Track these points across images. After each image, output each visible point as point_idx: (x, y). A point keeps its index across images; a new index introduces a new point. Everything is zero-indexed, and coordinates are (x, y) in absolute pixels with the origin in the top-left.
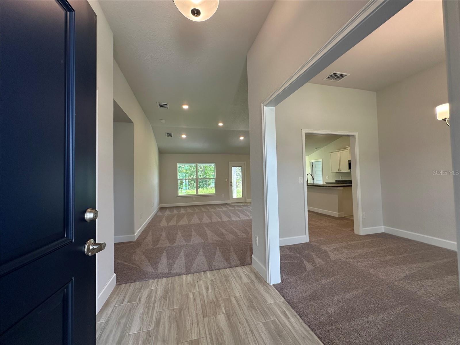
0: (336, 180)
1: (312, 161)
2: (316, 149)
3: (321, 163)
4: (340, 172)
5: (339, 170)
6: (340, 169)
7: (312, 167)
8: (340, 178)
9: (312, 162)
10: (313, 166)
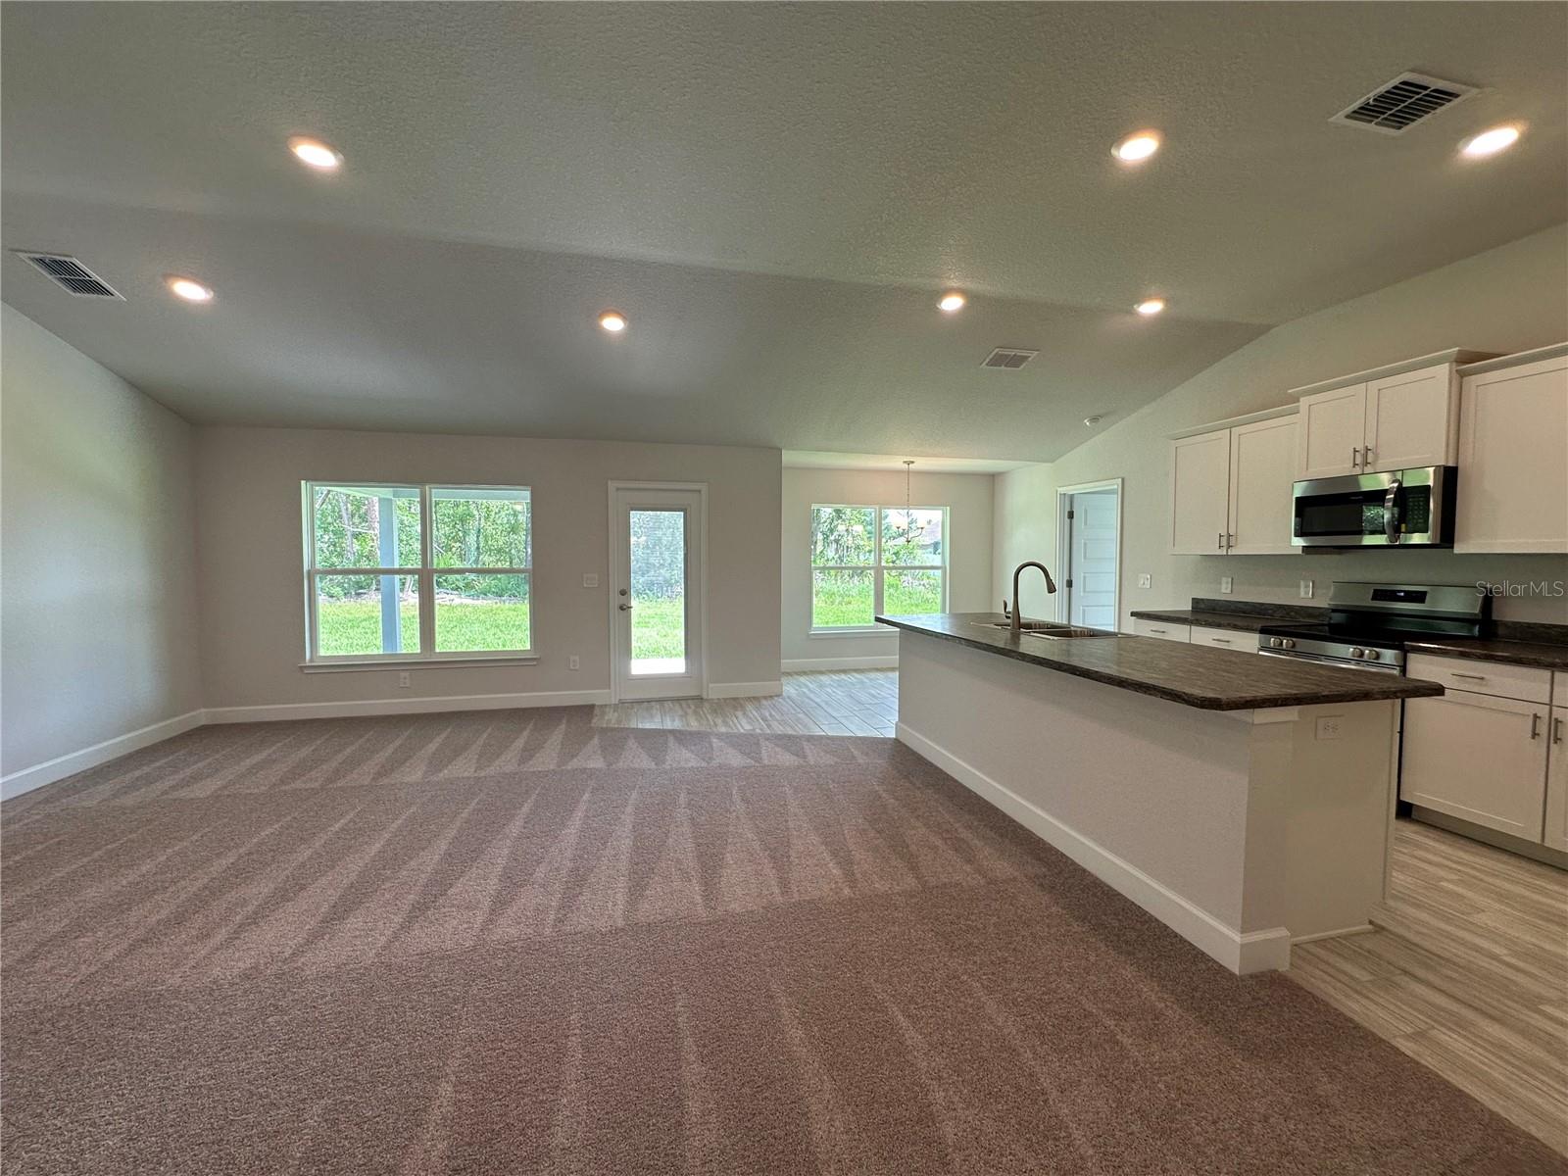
0: (1195, 601)
1: (1071, 490)
3: (1115, 500)
4: (1232, 552)
5: (1224, 542)
6: (1228, 539)
7: (1067, 521)
8: (1224, 591)
9: (1072, 497)
10: (1071, 515)
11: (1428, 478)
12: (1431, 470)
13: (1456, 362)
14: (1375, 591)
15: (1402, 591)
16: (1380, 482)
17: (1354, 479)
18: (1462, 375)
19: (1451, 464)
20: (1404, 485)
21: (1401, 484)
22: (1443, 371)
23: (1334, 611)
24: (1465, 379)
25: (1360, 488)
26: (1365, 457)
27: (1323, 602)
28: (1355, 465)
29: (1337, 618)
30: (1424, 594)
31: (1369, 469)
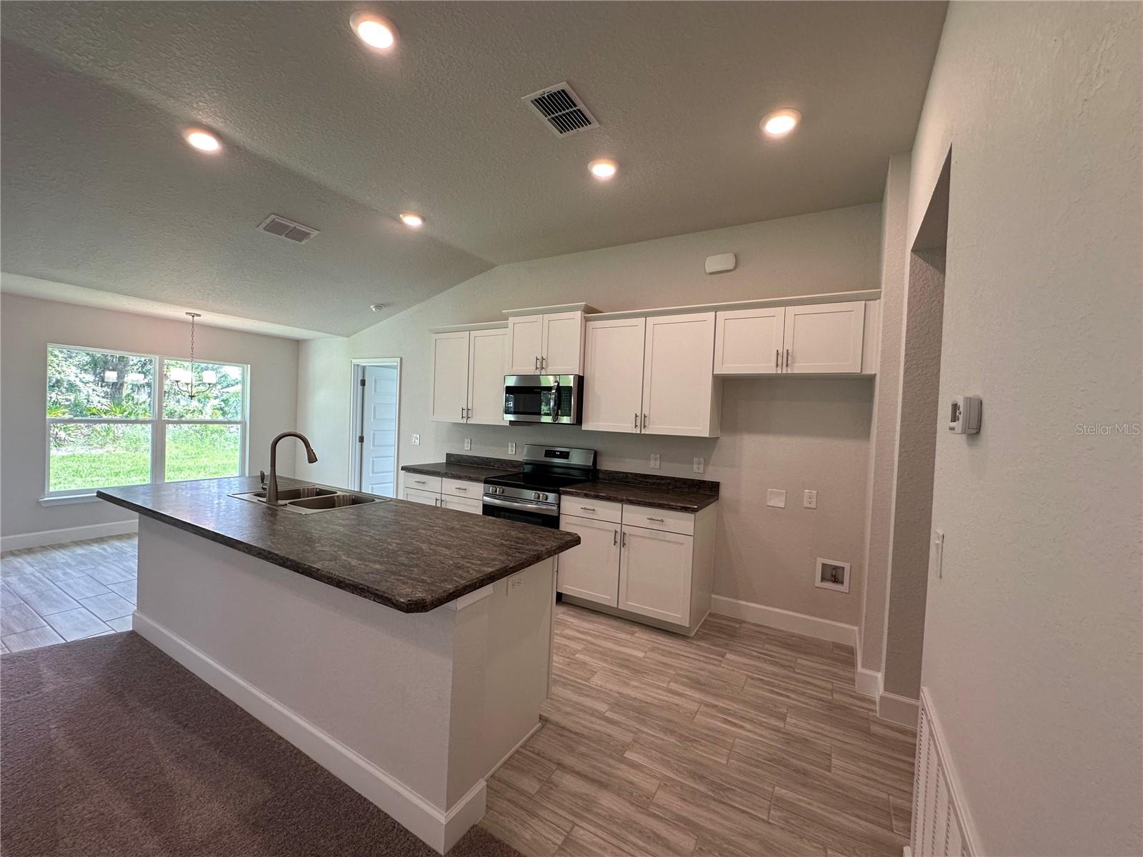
0: (448, 456)
1: (363, 362)
2: (379, 307)
3: (396, 373)
4: (470, 422)
5: (465, 415)
6: (467, 412)
7: (360, 387)
8: (466, 449)
9: (364, 368)
10: (363, 383)
11: (570, 382)
12: (572, 377)
13: (584, 312)
14: (546, 451)
15: (558, 451)
16: (549, 381)
17: (537, 378)
18: (587, 320)
19: (581, 375)
20: (560, 385)
21: (559, 384)
22: (578, 315)
23: (526, 464)
24: (588, 323)
25: (540, 383)
26: (542, 363)
27: (521, 457)
28: (537, 368)
29: (528, 469)
30: (568, 453)
31: (543, 372)
